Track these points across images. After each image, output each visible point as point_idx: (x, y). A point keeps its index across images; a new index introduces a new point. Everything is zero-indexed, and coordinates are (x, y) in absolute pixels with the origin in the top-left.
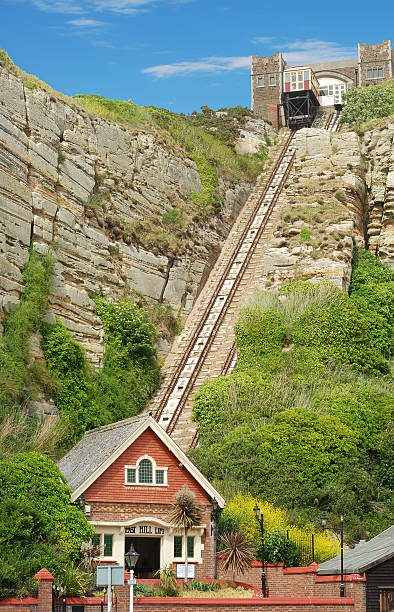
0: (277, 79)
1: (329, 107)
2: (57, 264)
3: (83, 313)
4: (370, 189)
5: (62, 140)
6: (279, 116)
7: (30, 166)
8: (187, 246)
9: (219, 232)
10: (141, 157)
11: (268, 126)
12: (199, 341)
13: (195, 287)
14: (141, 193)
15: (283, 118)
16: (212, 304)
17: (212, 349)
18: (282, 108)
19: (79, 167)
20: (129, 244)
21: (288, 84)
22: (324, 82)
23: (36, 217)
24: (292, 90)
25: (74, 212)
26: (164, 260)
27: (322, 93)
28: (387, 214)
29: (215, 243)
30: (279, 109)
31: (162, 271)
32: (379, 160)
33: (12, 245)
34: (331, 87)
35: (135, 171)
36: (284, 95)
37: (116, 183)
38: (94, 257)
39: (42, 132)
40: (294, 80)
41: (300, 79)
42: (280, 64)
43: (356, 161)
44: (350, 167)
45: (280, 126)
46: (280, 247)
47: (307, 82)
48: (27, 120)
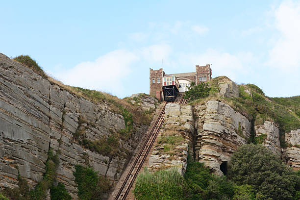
0: (161, 80)
1: (183, 92)
2: (60, 160)
3: (70, 182)
4: (197, 130)
5: (65, 106)
6: (161, 96)
7: (50, 118)
8: (118, 152)
9: (132, 146)
10: (100, 114)
11: (156, 100)
12: (121, 194)
13: (121, 171)
14: (98, 129)
15: (163, 97)
16: (128, 178)
17: (127, 198)
18: (163, 93)
19: (72, 118)
20: (92, 152)
21: (165, 82)
22: (181, 82)
23: (52, 140)
24: (167, 85)
25: (69, 137)
26: (107, 158)
27: (180, 86)
28: (203, 141)
29: (130, 151)
30: (161, 93)
31: (106, 163)
32: (201, 118)
33: (40, 152)
34: (184, 84)
35: (97, 120)
36: (164, 87)
37: (88, 125)
38: (77, 157)
39: (56, 103)
40: (168, 80)
41: (170, 80)
42: (162, 74)
43: (190, 118)
44: (188, 121)
45: (162, 100)
46: (156, 154)
47: (173, 82)
48: (50, 98)
